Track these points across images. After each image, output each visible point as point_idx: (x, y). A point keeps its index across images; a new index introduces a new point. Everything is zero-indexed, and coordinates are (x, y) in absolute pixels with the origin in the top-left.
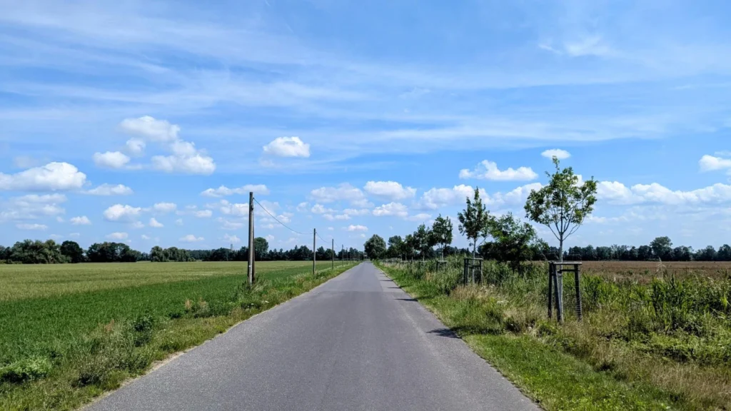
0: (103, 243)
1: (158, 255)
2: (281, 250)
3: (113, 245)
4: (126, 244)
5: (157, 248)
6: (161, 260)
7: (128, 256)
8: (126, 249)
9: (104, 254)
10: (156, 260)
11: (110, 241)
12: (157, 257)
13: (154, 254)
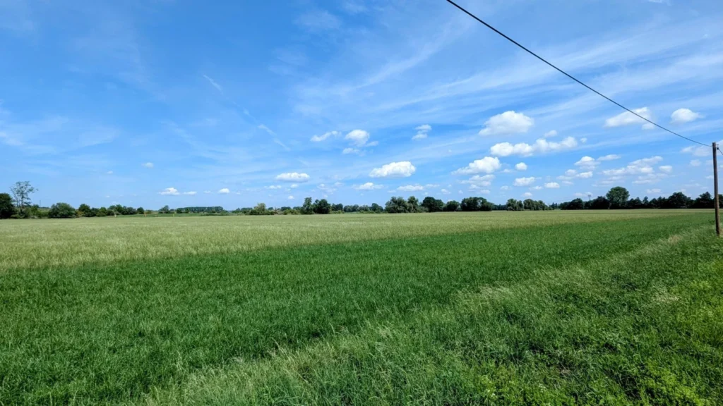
0: (469, 197)
1: (512, 206)
2: (646, 198)
3: (475, 199)
4: (484, 198)
5: (512, 200)
6: (515, 209)
7: (486, 207)
8: (484, 201)
9: (471, 205)
10: (511, 210)
11: (473, 196)
12: (511, 207)
13: (509, 205)
